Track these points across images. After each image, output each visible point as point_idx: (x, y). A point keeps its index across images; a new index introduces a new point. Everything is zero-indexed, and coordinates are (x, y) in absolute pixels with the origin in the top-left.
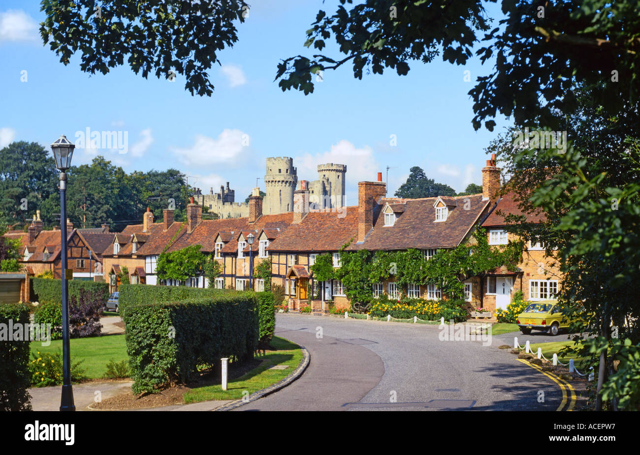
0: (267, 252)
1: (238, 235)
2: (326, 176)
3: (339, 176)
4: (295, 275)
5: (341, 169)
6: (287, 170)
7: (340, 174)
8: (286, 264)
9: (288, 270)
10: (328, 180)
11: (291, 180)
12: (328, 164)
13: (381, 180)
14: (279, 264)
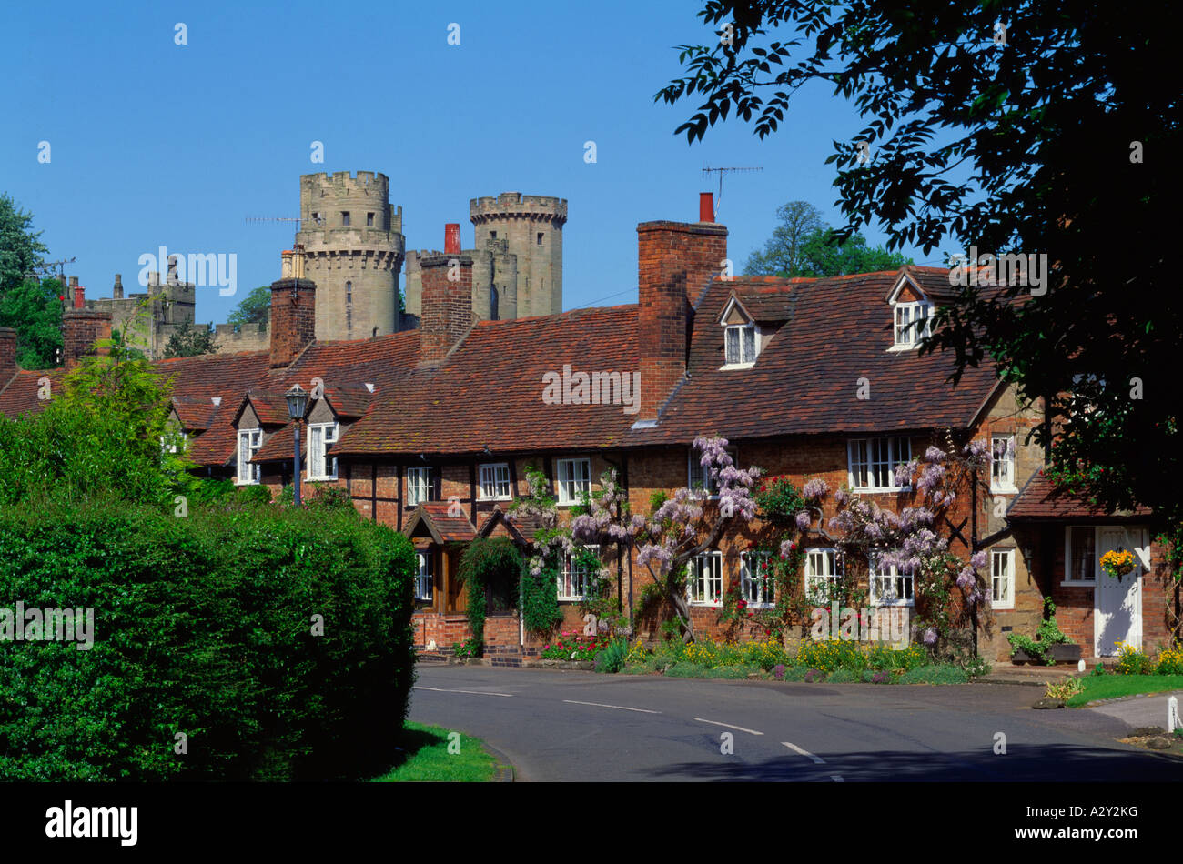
0: (334, 460)
1: (234, 410)
2: (500, 236)
3: (540, 236)
4: (426, 534)
5: (549, 210)
6: (370, 215)
7: (546, 228)
8: (399, 501)
9: (404, 519)
10: (506, 248)
11: (386, 246)
12: (503, 196)
13: (713, 219)
14: (374, 499)
